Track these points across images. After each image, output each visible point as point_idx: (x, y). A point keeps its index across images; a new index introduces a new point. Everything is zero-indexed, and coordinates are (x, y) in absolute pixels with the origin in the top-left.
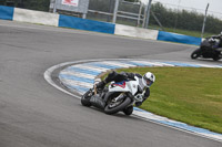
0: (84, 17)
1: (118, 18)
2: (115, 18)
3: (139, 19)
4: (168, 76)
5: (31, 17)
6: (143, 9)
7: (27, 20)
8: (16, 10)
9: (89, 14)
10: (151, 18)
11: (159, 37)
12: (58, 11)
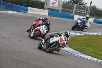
0: (60, 12)
1: (75, 12)
2: (74, 13)
3: (85, 13)
4: (98, 39)
5: (36, 11)
6: (87, 8)
7: (34, 13)
8: (29, 8)
9: (62, 10)
10: (91, 12)
11: (95, 21)
12: (48, 9)
